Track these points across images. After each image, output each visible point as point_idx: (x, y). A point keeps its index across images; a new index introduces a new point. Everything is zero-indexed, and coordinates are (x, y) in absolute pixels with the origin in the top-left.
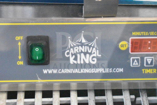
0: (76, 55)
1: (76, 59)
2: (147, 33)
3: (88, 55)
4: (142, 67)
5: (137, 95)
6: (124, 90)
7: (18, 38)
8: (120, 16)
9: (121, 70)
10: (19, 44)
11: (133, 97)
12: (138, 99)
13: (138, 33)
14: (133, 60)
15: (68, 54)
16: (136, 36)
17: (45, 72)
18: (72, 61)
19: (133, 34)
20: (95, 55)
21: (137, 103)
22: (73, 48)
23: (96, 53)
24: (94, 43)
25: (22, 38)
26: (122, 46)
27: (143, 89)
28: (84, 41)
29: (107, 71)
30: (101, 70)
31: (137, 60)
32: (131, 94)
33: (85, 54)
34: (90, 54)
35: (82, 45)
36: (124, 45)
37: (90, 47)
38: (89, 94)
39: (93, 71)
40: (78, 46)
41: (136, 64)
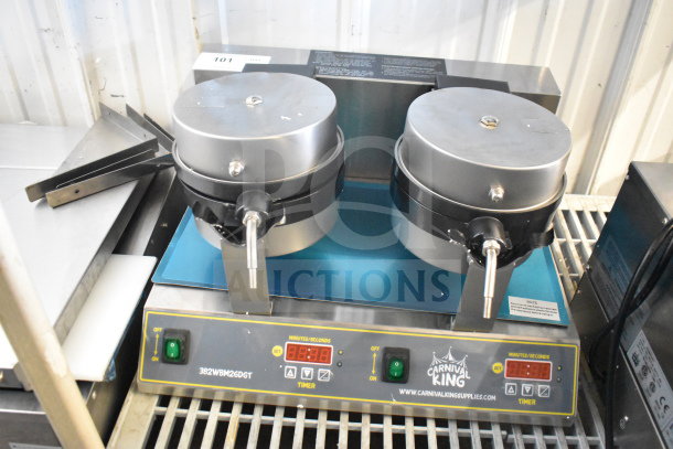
0: (440, 374)
1: (440, 379)
2: (526, 356)
3: (454, 376)
4: (519, 396)
5: (509, 432)
6: (494, 423)
7: (374, 348)
8: (497, 332)
9: (493, 398)
10: (375, 355)
11: (505, 433)
12: (510, 436)
13: (515, 355)
14: (509, 387)
15: (431, 372)
16: (514, 357)
17: (402, 392)
18: (435, 381)
19: (511, 354)
20: (463, 377)
21: (508, 441)
22: (438, 365)
23: (464, 374)
24: (463, 362)
25: (378, 348)
26: (496, 368)
27: (517, 425)
28: (451, 358)
29: (477, 397)
30: (469, 396)
31: (514, 387)
32: (502, 429)
33: (451, 374)
34: (458, 375)
35: (449, 363)
36: (499, 368)
37: (458, 366)
38: (450, 424)
39: (459, 396)
40: (444, 363)
41: (511, 392)
